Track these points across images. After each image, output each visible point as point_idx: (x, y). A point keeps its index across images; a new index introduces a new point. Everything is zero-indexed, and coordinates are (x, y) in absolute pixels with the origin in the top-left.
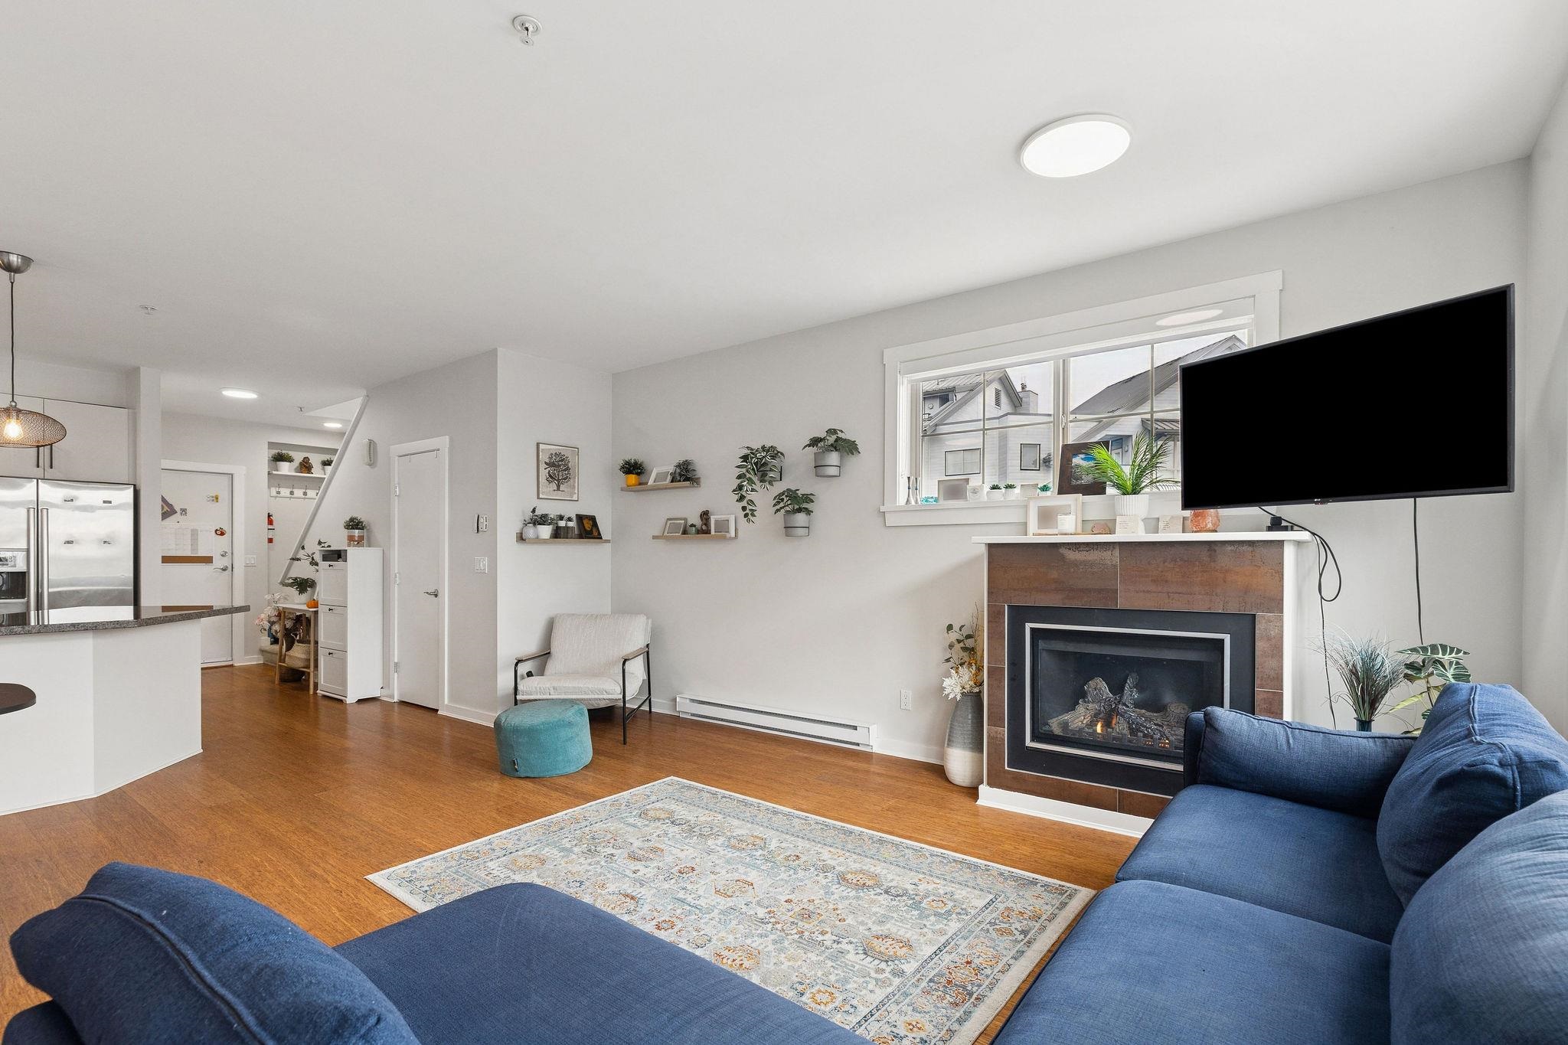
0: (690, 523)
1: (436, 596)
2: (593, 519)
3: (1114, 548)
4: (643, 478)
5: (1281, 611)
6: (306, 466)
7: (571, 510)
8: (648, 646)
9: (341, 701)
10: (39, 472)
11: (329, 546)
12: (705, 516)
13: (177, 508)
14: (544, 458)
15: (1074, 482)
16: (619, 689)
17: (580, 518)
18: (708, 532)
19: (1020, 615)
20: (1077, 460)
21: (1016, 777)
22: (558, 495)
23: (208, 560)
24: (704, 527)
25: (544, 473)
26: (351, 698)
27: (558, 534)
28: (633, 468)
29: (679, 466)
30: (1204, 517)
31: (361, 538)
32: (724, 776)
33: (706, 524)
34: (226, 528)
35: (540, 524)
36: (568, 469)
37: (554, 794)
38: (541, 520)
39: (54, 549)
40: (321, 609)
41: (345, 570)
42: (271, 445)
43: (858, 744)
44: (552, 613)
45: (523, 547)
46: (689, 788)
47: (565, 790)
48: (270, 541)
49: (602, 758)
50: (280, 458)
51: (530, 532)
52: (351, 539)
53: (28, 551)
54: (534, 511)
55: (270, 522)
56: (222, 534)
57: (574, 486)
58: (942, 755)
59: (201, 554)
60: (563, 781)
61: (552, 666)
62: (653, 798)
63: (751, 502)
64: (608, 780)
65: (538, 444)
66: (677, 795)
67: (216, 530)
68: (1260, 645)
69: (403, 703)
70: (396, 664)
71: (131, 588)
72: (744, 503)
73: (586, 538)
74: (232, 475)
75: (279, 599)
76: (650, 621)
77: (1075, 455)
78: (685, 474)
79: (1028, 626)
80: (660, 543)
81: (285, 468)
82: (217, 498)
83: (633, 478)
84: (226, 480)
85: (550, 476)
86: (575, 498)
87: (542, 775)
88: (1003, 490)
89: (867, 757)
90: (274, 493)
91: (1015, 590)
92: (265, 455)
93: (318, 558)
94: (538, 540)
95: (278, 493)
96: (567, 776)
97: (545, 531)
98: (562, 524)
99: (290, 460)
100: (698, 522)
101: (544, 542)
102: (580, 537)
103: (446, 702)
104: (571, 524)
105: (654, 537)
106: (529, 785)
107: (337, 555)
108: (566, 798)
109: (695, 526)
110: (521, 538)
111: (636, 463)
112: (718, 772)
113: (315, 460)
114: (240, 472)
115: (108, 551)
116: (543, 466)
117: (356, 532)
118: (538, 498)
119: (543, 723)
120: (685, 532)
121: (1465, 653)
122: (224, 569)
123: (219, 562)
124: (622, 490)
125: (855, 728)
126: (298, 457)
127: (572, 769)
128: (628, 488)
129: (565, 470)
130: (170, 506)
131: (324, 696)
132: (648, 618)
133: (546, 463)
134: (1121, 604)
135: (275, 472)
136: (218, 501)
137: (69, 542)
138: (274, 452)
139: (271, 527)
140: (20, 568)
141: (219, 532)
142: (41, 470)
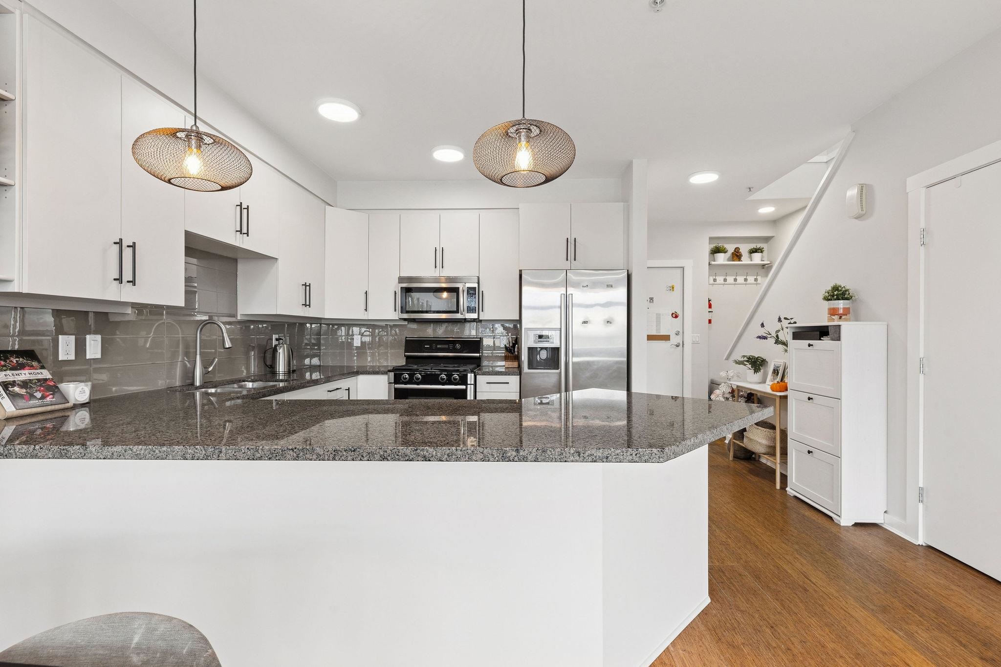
6: (737, 255)
10: (566, 265)
11: (795, 323)
23: (666, 338)
26: (845, 519)
34: (679, 313)
39: (576, 328)
40: (789, 393)
41: (836, 351)
42: (711, 238)
48: (710, 321)
50: (716, 251)
52: (833, 312)
53: (561, 329)
55: (710, 306)
56: (676, 317)
59: (663, 332)
67: (673, 314)
70: (921, 488)
74: (683, 268)
75: (733, 377)
81: (721, 259)
82: (673, 288)
84: (679, 271)
90: (711, 279)
92: (707, 248)
93: (786, 335)
95: (715, 280)
99: (724, 251)
107: (822, 332)
113: (744, 249)
114: (688, 264)
115: (611, 329)
117: (841, 304)
122: (677, 346)
123: (674, 340)
126: (731, 248)
131: (798, 500)
135: (713, 263)
136: (673, 290)
137: (585, 322)
138: (713, 246)
139: (710, 310)
140: (556, 344)
141: (674, 316)
142: (569, 262)
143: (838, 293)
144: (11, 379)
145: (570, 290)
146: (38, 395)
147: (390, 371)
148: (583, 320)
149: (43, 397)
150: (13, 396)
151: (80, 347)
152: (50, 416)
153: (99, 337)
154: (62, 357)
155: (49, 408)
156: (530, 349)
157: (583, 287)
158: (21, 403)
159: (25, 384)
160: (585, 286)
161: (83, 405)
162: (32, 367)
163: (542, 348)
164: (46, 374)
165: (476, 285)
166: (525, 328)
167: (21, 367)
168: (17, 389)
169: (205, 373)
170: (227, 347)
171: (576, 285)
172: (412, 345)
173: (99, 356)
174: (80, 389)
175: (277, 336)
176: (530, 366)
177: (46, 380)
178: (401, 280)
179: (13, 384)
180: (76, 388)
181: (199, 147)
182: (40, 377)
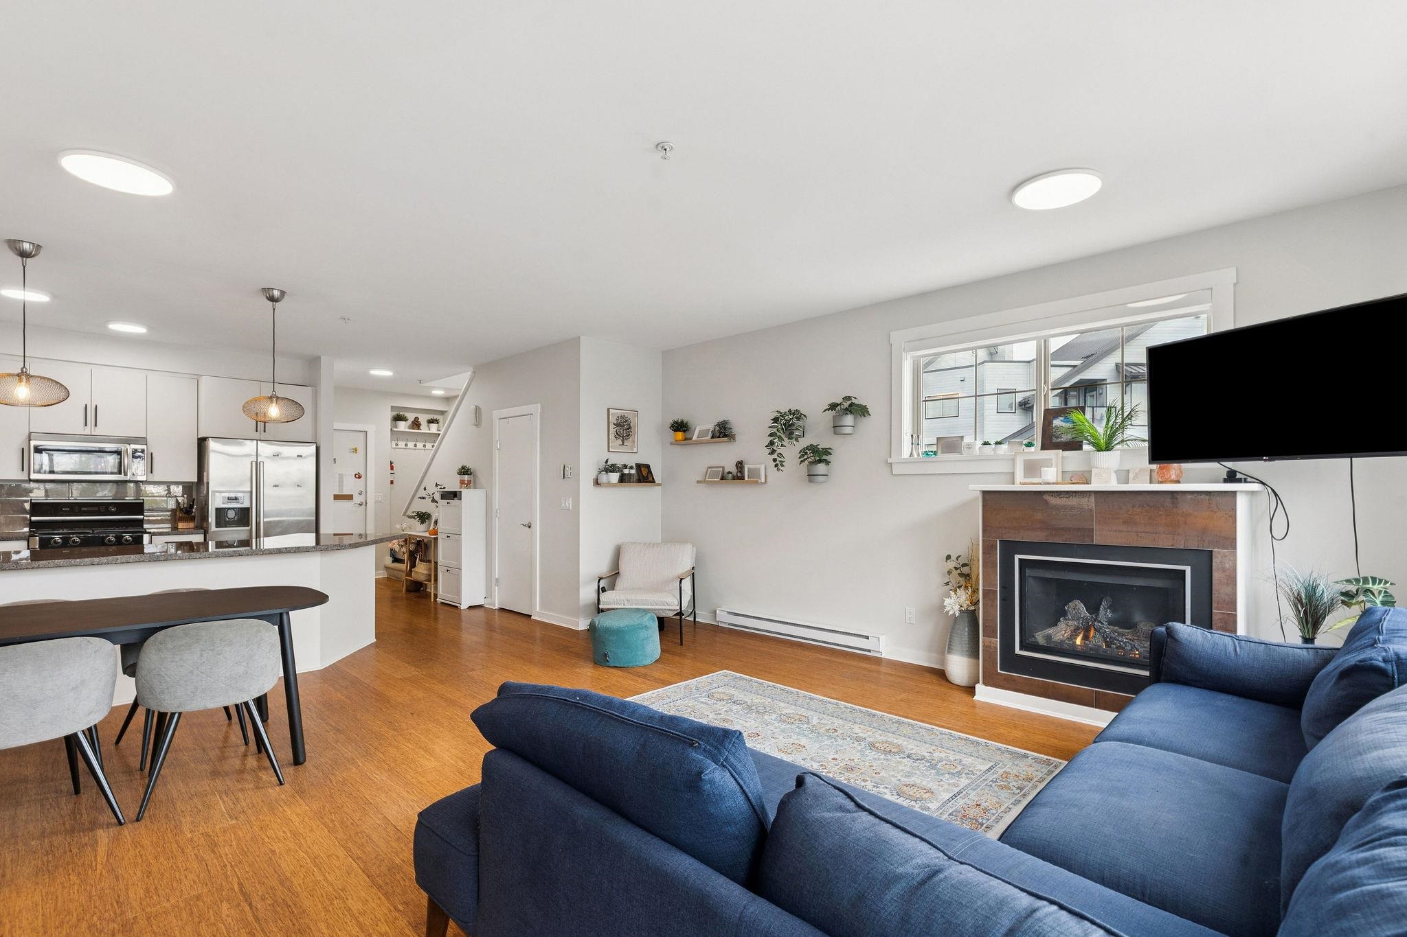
0: (727, 471)
1: (530, 527)
2: (648, 467)
3: (1090, 495)
4: (688, 435)
5: (1235, 548)
6: (416, 424)
7: (632, 460)
8: (693, 568)
9: (457, 607)
10: (257, 435)
11: (444, 488)
12: (740, 465)
14: (613, 420)
15: (1055, 440)
16: (677, 602)
17: (639, 466)
18: (742, 478)
19: (1010, 548)
20: (1057, 422)
21: (1007, 679)
22: (623, 449)
23: (350, 497)
24: (739, 474)
25: (613, 431)
26: (464, 606)
27: (623, 479)
28: (680, 427)
29: (718, 425)
30: (1168, 470)
31: (469, 482)
32: (766, 672)
33: (740, 472)
34: (362, 473)
35: (611, 472)
36: (630, 428)
37: (640, 680)
38: (610, 469)
39: (267, 491)
40: (440, 536)
41: (460, 508)
42: (393, 408)
43: (870, 651)
44: (619, 541)
45: (598, 490)
46: (740, 679)
47: (645, 676)
48: (392, 482)
49: (667, 655)
50: (398, 418)
51: (604, 478)
52: (462, 482)
53: (251, 492)
54: (607, 462)
55: (392, 468)
56: (360, 477)
57: (634, 442)
58: (943, 661)
59: (345, 492)
60: (643, 671)
61: (620, 583)
62: (715, 685)
63: (780, 455)
64: (676, 671)
65: (608, 409)
66: (733, 684)
67: (356, 475)
68: (1216, 575)
69: (502, 610)
70: (497, 579)
71: (314, 518)
72: (775, 456)
73: (644, 482)
74: (367, 432)
75: (406, 528)
76: (695, 549)
77: (1056, 417)
78: (723, 432)
79: (1017, 557)
80: (702, 487)
81: (402, 426)
82: (357, 450)
83: (680, 435)
84: (362, 435)
85: (617, 433)
86: (635, 450)
87: (626, 665)
88: (993, 446)
89: (878, 661)
90: (394, 443)
91: (1005, 528)
92: (389, 415)
93: (437, 497)
94: (609, 485)
95: (397, 445)
96: (644, 667)
97: (615, 477)
98: (626, 471)
99: (405, 419)
100: (734, 470)
101: (614, 485)
102: (639, 481)
103: (538, 610)
104: (633, 471)
105: (698, 482)
106: (618, 672)
107: (455, 495)
108: (649, 683)
109: (731, 473)
110: (597, 483)
111: (682, 422)
112: (760, 668)
113: (423, 419)
114: (371, 429)
115: (299, 491)
116: (612, 426)
117: (466, 477)
118: (609, 451)
119: (627, 626)
120: (723, 478)
121: (1391, 584)
122: (360, 505)
123: (358, 499)
124: (671, 444)
125: (867, 638)
126: (411, 417)
127: (648, 661)
128: (676, 443)
129: (628, 429)
131: (442, 603)
132: (693, 546)
133: (614, 424)
134: (1097, 540)
135: (395, 429)
136: (356, 452)
137: (276, 486)
138: (395, 413)
139: (392, 471)
140: (246, 505)
142: (258, 433)
143: (464, 471)
145: (261, 458)
147: (29, 537)
148: (274, 484)
156: (218, 510)
163: (230, 509)
165: (144, 447)
166: (212, 491)
172: (39, 508)
176: (218, 525)
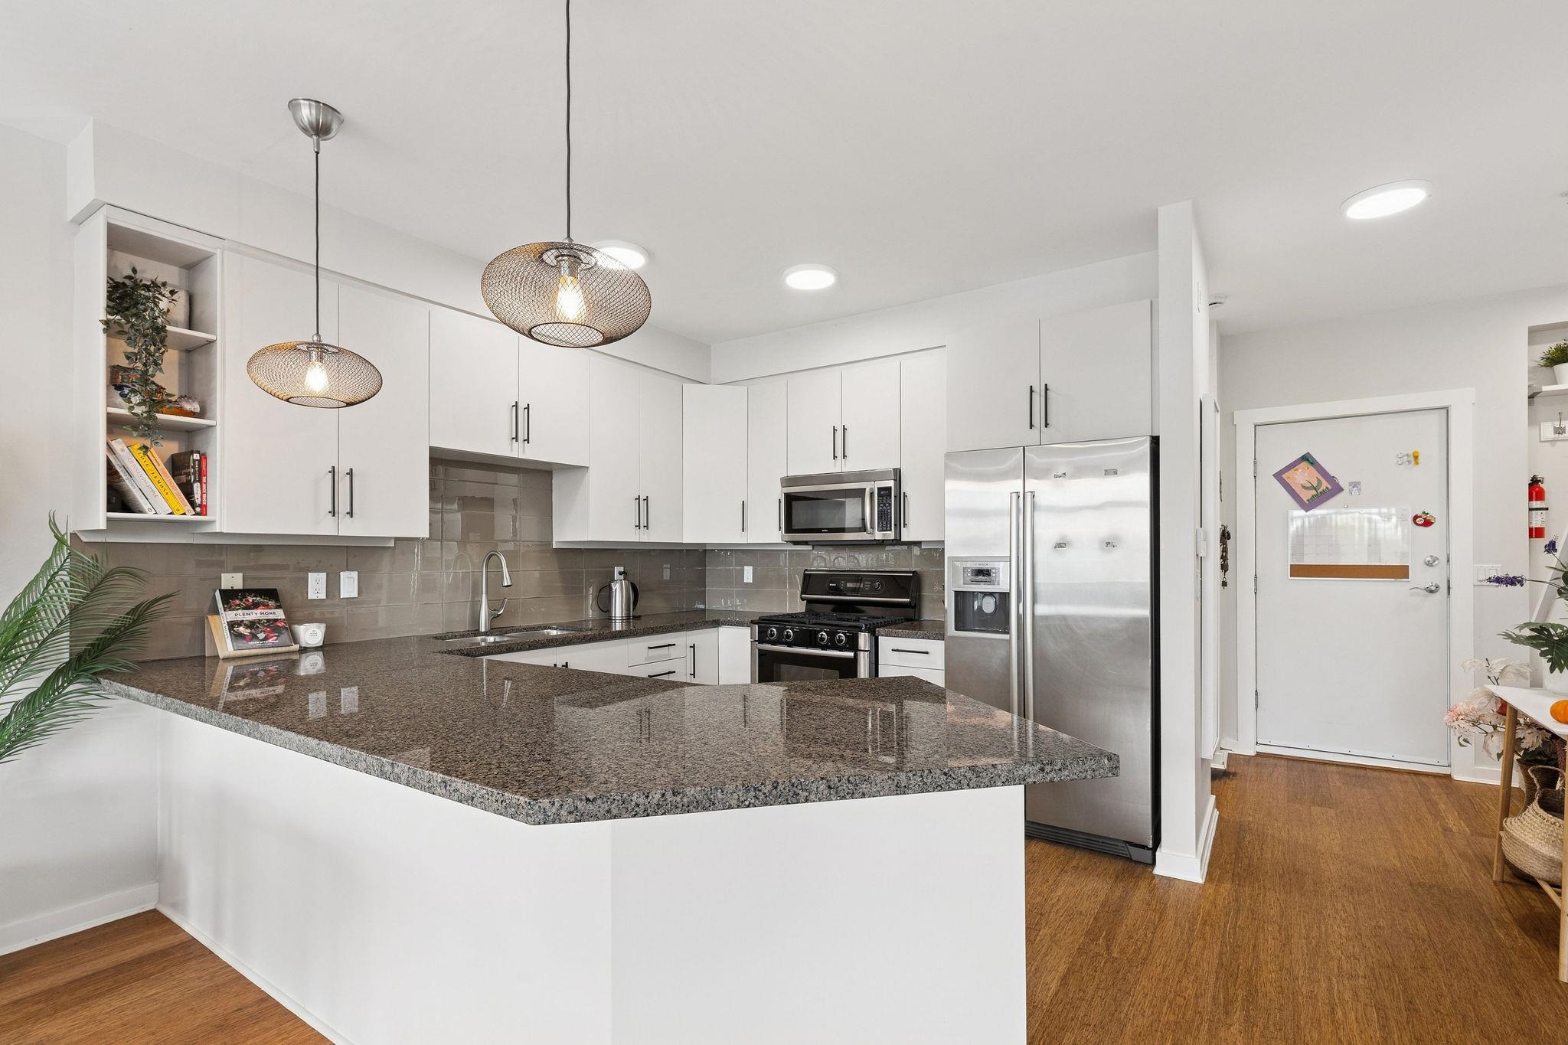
10: (1032, 436)
13: (1343, 482)
23: (1400, 572)
34: (1434, 512)
42: (1535, 334)
48: (1537, 533)
50: (1560, 358)
53: (1011, 560)
55: (1537, 495)
56: (1427, 523)
59: (1387, 560)
67: (1415, 518)
74: (1447, 409)
82: (1416, 458)
84: (1437, 418)
90: (1547, 430)
92: (1521, 355)
95: (1560, 431)
114: (1462, 401)
122: (1431, 591)
123: (1420, 576)
130: (1331, 479)
135: (1546, 390)
136: (1417, 463)
137: (1060, 545)
138: (1546, 349)
139: (1536, 504)
140: (1002, 587)
141: (1420, 521)
142: (1035, 431)
144: (240, 618)
145: (1032, 484)
146: (261, 636)
147: (752, 622)
148: (1055, 540)
149: (266, 639)
150: (237, 636)
151: (333, 585)
152: (271, 659)
153: (355, 574)
154: (311, 596)
155: (271, 650)
156: (957, 593)
157: (1056, 476)
158: (242, 643)
159: (252, 625)
160: (1060, 474)
161: (317, 649)
162: (267, 606)
163: (985, 594)
164: (280, 614)
165: (891, 484)
166: (949, 558)
167: (255, 606)
168: (242, 629)
169: (494, 617)
170: (506, 584)
171: (1042, 473)
172: (810, 582)
173: (355, 594)
174: (310, 631)
175: (622, 569)
176: (960, 626)
177: (276, 620)
178: (788, 481)
179: (240, 623)
180: (306, 630)
181: (321, 359)
182: (271, 617)
